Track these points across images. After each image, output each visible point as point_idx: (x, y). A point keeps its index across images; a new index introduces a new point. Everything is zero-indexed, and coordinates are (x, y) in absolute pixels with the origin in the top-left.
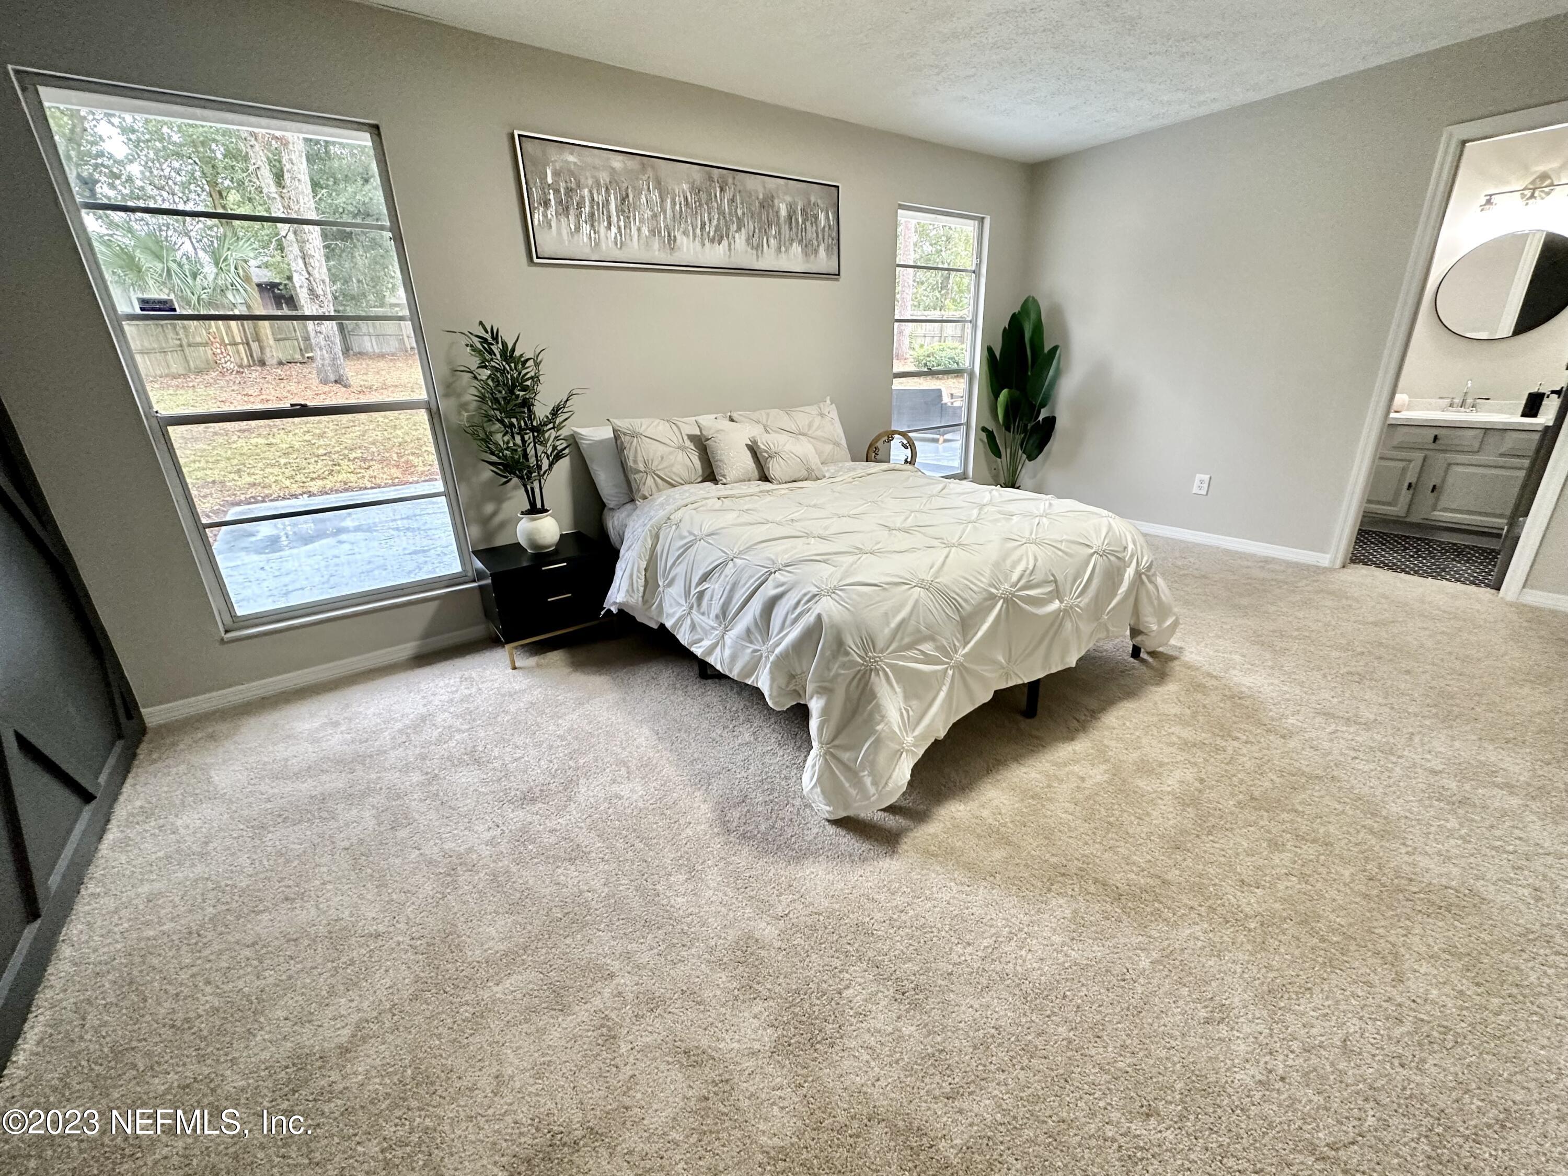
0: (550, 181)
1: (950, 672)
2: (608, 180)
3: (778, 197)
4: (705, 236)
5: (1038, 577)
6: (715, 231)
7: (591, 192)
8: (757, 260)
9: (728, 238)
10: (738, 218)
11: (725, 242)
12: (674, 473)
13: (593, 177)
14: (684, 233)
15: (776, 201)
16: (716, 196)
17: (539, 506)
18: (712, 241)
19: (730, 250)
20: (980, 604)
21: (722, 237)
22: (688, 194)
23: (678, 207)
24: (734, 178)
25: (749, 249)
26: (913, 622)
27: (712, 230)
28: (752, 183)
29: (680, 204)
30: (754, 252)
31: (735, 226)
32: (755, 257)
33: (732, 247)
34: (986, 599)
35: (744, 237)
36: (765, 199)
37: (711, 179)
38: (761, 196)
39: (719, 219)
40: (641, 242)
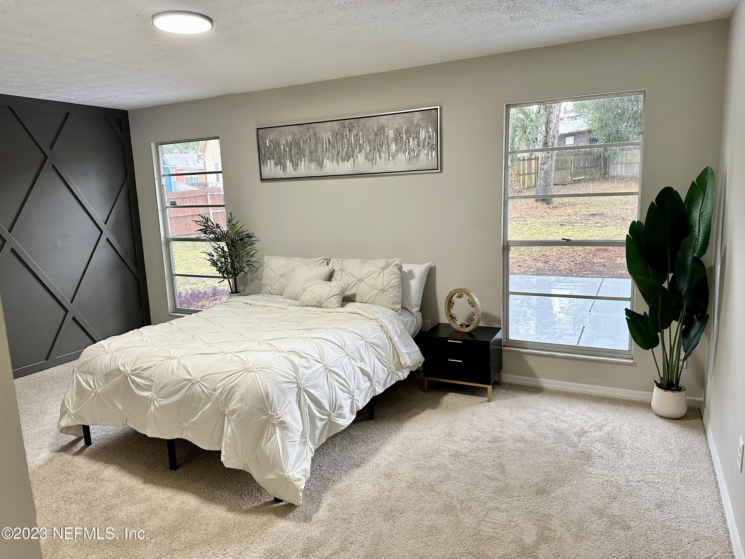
0: (268, 145)
2: (291, 139)
3: (388, 127)
4: (340, 158)
5: (146, 374)
6: (345, 155)
7: (284, 146)
8: (372, 168)
9: (353, 157)
10: (360, 145)
11: (351, 160)
13: (285, 140)
14: (328, 158)
15: (386, 130)
16: (346, 135)
18: (343, 160)
19: (354, 163)
20: (112, 371)
21: (350, 158)
22: (331, 138)
23: (325, 146)
24: (358, 122)
25: (367, 162)
27: (344, 154)
28: (369, 122)
29: (326, 144)
30: (371, 163)
31: (358, 150)
32: (371, 165)
33: (356, 162)
34: (116, 370)
35: (363, 155)
36: (379, 130)
37: (344, 126)
38: (375, 129)
39: (348, 148)
40: (306, 166)
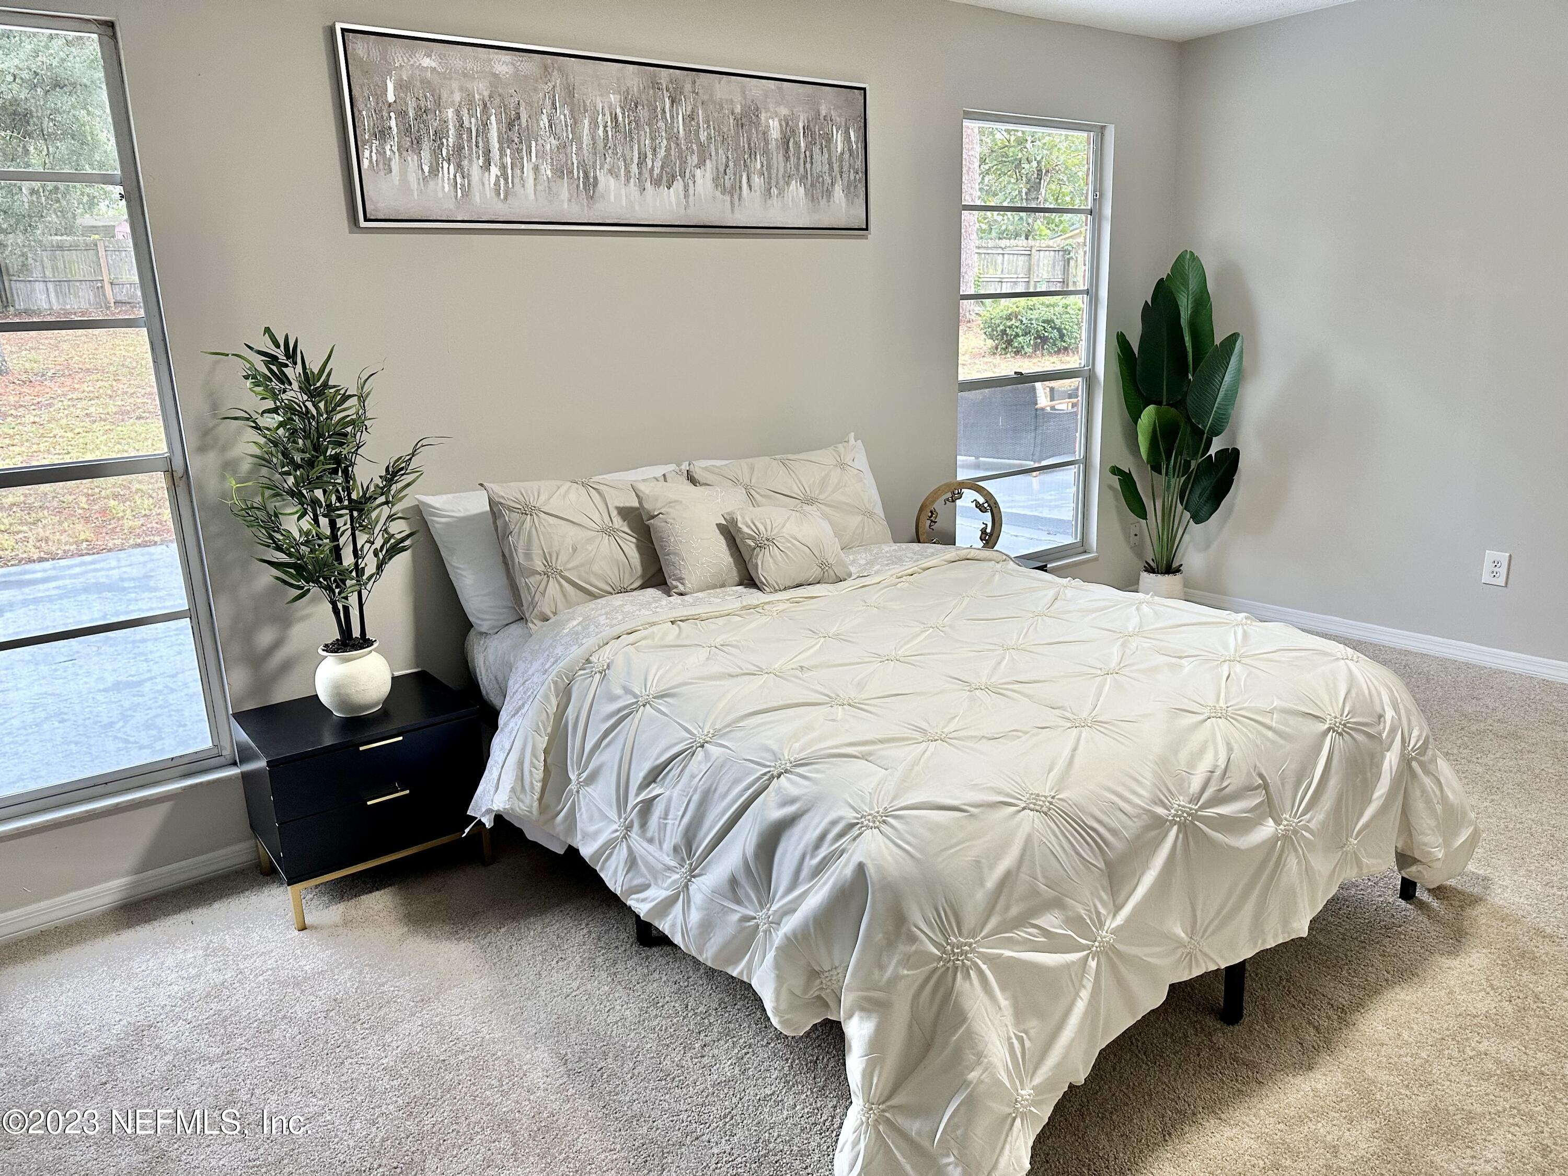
0: (391, 98)
1: (1093, 964)
2: (486, 93)
3: (767, 110)
4: (646, 175)
5: (1235, 781)
6: (662, 168)
7: (458, 113)
8: (733, 211)
9: (683, 176)
10: (701, 145)
11: (678, 184)
12: (595, 575)
13: (461, 89)
14: (610, 171)
15: (763, 116)
16: (664, 111)
17: (356, 633)
18: (657, 183)
19: (686, 196)
20: (1138, 837)
21: (673, 177)
22: (619, 110)
23: (601, 132)
24: (694, 82)
25: (718, 194)
26: (1024, 877)
27: (658, 164)
28: (723, 89)
29: (605, 127)
30: (728, 198)
31: (695, 159)
32: (728, 204)
33: (691, 191)
34: (1148, 828)
35: (709, 175)
36: (744, 114)
37: (656, 86)
38: (738, 109)
39: (668, 149)
40: (539, 187)
